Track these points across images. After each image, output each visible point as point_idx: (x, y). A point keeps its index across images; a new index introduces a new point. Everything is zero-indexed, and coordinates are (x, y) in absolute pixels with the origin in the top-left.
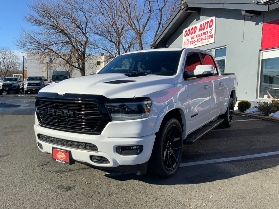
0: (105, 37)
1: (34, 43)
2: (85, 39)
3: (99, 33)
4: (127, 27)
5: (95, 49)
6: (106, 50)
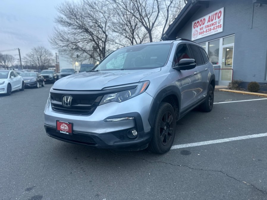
0: (122, 34)
1: (65, 41)
2: (104, 36)
3: (116, 30)
4: (140, 24)
5: (113, 44)
6: (122, 45)
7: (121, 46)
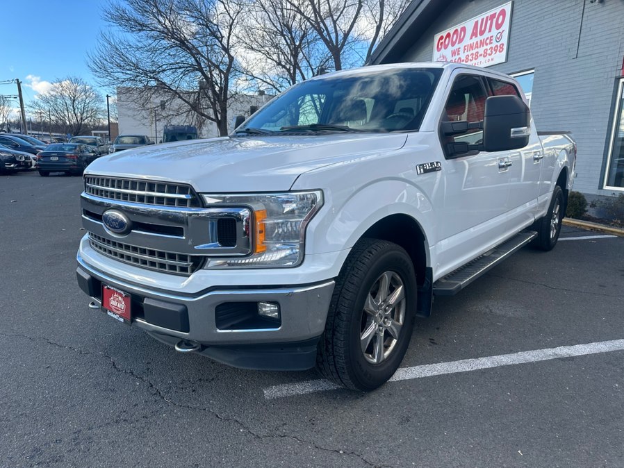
0: (268, 55)
1: (128, 67)
2: (226, 60)
3: (254, 46)
4: (313, 34)
5: (246, 80)
6: (268, 83)
7: (265, 84)
